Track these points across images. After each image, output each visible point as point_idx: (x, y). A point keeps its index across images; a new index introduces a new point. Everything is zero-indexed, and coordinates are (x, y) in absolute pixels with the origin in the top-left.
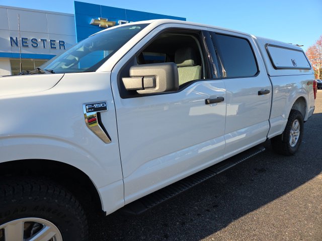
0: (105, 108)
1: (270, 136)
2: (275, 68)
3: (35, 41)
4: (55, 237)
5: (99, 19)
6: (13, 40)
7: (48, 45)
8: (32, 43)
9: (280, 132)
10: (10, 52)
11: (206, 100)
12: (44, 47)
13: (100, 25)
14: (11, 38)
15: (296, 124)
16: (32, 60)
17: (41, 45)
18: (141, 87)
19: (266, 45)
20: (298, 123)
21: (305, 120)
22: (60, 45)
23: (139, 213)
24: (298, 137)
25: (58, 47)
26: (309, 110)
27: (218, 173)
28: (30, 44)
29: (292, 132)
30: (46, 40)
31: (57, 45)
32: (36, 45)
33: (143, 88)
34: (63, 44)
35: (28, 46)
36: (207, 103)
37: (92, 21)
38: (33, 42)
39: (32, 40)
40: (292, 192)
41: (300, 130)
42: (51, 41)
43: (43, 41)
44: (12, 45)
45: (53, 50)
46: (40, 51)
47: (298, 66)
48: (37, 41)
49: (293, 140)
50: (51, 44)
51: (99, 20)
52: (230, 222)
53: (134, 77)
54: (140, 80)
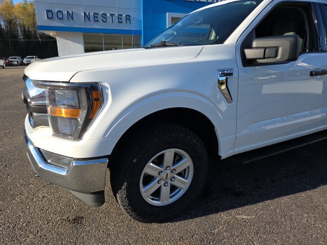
0: (231, 74)
3: (105, 16)
4: (188, 167)
6: (86, 15)
7: (116, 19)
10: (83, 27)
11: (311, 72)
12: (112, 21)
14: (85, 13)
16: (101, 34)
17: (109, 19)
18: (263, 57)
22: (126, 19)
23: (244, 163)
25: (124, 22)
27: (310, 143)
28: (100, 18)
30: (114, 14)
31: (124, 20)
32: (105, 20)
33: (264, 58)
34: (128, 18)
35: (98, 21)
36: (311, 74)
38: (103, 17)
39: (102, 15)
42: (118, 15)
43: (112, 15)
44: (85, 20)
45: (120, 24)
46: (109, 25)
50: (119, 18)
52: (319, 185)
53: (257, 48)
54: (262, 50)
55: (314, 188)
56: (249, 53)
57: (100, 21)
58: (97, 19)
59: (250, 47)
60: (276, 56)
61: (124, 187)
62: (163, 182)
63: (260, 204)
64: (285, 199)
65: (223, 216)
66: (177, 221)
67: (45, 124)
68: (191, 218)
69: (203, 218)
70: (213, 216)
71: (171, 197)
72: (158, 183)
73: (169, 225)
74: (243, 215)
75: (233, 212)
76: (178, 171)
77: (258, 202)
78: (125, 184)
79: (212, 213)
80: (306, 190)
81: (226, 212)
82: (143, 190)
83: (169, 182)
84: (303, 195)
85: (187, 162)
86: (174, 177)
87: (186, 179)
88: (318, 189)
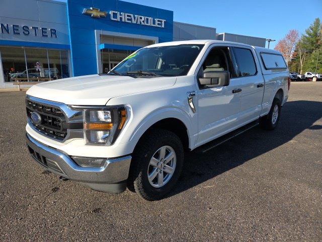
0: (194, 95)
1: (261, 115)
2: (266, 69)
3: (26, 29)
5: (91, 8)
6: (4, 27)
7: (40, 33)
8: (23, 31)
9: (267, 113)
10: (1, 39)
11: (233, 91)
12: (36, 35)
13: (92, 15)
14: (2, 25)
15: (276, 108)
16: (22, 47)
17: (32, 32)
19: (261, 53)
20: (277, 108)
21: (282, 105)
22: (52, 33)
24: (277, 117)
25: (49, 35)
26: (284, 98)
28: (21, 31)
29: (274, 113)
30: (37, 28)
31: (49, 33)
32: (27, 33)
33: (211, 84)
34: (54, 32)
35: (19, 33)
37: (84, 11)
39: (23, 27)
40: (276, 149)
41: (279, 113)
42: (42, 29)
43: (35, 28)
44: (3, 32)
45: (45, 38)
46: (32, 39)
47: (280, 66)
48: (28, 28)
49: (274, 119)
50: (43, 32)
51: (91, 10)
53: (206, 78)
54: (209, 80)
55: (242, 164)
56: (202, 81)
57: (21, 33)
58: (17, 32)
59: (202, 77)
60: (218, 83)
61: (140, 175)
62: (159, 170)
63: (215, 178)
64: (228, 173)
65: (196, 188)
66: (169, 197)
67: (81, 136)
68: (177, 193)
69: (185, 192)
70: (190, 189)
71: (164, 181)
72: (157, 171)
73: (165, 200)
74: (208, 185)
75: (201, 185)
76: (168, 162)
77: (213, 177)
78: (141, 173)
79: (189, 188)
80: (237, 166)
81: (197, 186)
82: (149, 177)
83: (162, 170)
84: (237, 169)
85: (172, 155)
86: (165, 166)
87: (172, 167)
88: (244, 164)
